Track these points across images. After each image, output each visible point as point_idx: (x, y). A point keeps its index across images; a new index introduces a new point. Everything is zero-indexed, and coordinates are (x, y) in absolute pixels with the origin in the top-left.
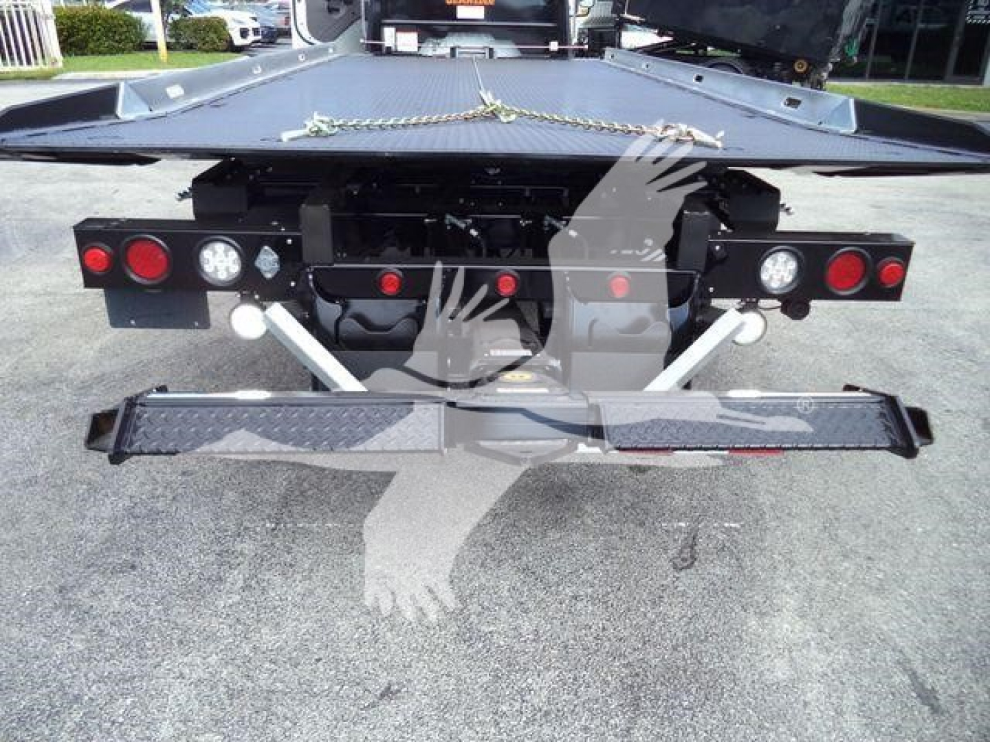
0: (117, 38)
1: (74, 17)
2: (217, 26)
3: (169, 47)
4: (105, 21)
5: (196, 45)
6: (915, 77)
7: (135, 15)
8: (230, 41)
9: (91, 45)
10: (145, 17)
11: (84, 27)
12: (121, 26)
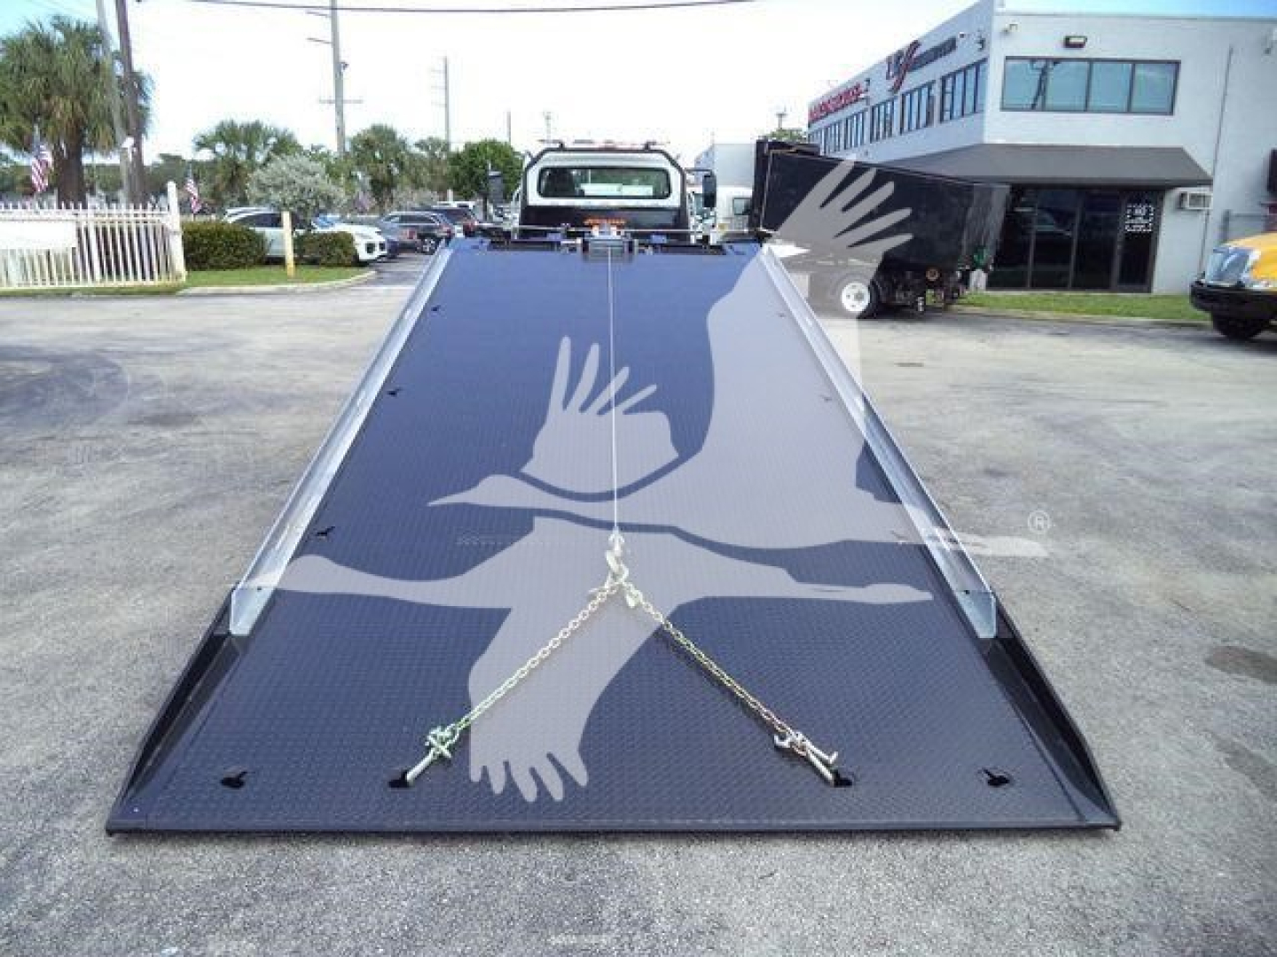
0: (239, 252)
1: (196, 232)
2: (344, 241)
3: (297, 262)
4: (228, 236)
5: (320, 259)
6: (1078, 286)
7: (258, 230)
8: (356, 256)
9: (211, 261)
10: (269, 232)
11: (205, 241)
12: (243, 241)
